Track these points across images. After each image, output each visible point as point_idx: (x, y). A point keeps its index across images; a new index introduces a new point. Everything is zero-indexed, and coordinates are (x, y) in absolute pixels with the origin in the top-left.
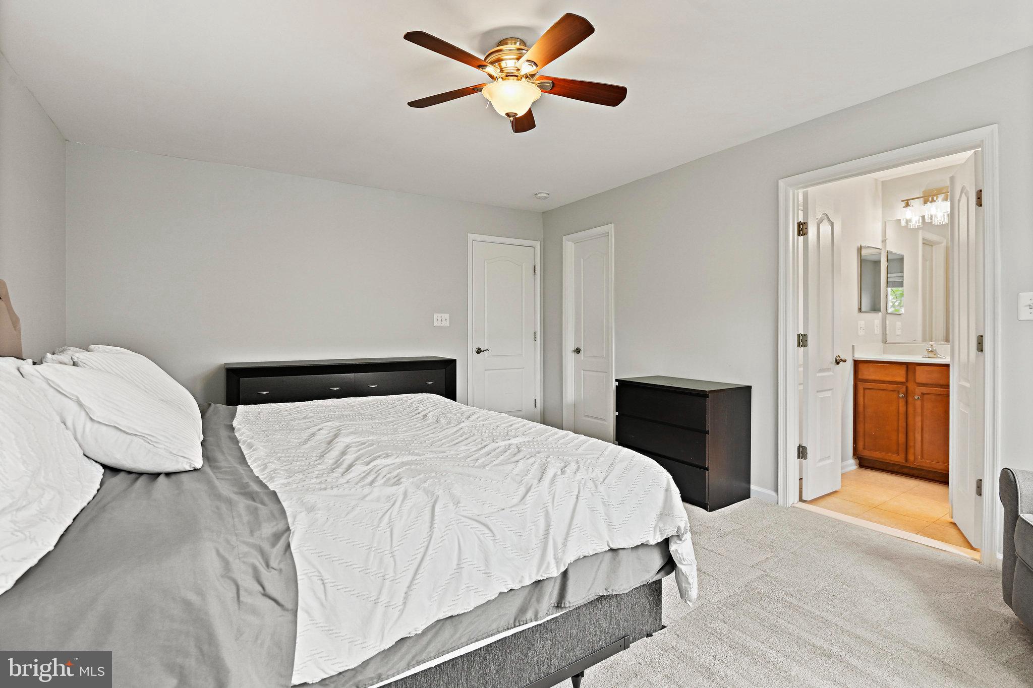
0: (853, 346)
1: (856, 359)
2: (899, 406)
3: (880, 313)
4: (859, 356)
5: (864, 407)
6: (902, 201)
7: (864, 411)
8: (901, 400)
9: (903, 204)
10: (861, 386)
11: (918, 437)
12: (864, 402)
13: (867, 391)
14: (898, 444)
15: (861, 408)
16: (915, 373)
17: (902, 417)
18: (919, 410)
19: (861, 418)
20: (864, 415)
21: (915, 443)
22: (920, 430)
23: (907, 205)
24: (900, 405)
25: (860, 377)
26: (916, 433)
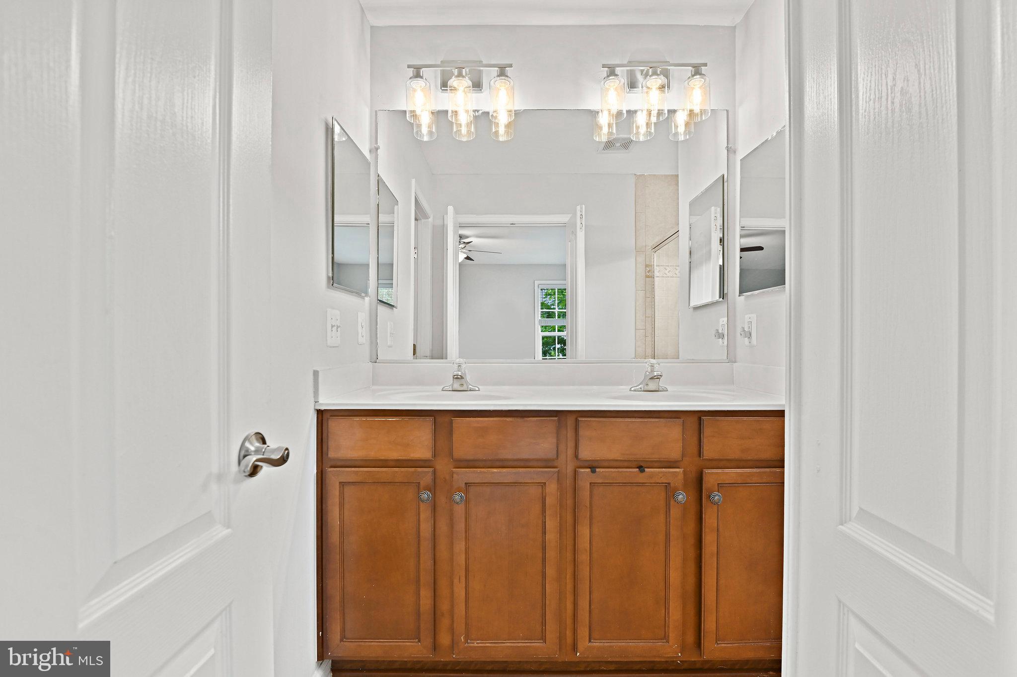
0: (316, 374)
1: (323, 408)
2: (419, 521)
3: (367, 299)
4: (328, 402)
5: (342, 534)
6: (409, 66)
7: (342, 543)
8: (423, 506)
9: (410, 72)
10: (335, 477)
11: (460, 590)
12: (342, 520)
13: (348, 490)
14: (418, 614)
15: (334, 537)
16: (451, 433)
17: (426, 546)
18: (460, 526)
19: (334, 565)
20: (342, 553)
21: (452, 606)
22: (463, 573)
23: (418, 75)
24: (422, 516)
25: (332, 454)
26: (456, 581)
